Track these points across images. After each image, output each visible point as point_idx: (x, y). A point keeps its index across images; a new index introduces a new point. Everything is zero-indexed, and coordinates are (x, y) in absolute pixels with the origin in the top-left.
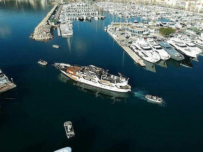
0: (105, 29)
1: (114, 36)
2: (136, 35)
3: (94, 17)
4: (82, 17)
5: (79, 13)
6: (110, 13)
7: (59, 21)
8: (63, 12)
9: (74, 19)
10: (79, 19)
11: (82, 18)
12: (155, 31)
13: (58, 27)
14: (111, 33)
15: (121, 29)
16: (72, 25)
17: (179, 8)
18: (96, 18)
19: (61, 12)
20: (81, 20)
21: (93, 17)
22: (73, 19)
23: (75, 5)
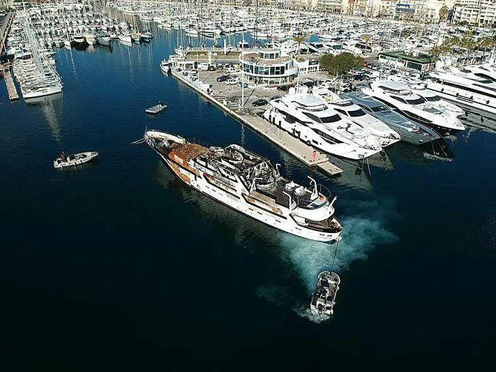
0: (166, 69)
1: (202, 87)
2: (266, 79)
3: (119, 37)
4: (82, 38)
5: (70, 29)
6: (160, 26)
7: (9, 53)
8: (17, 28)
9: (58, 45)
10: (74, 44)
11: (82, 40)
12: (310, 66)
13: (6, 71)
14: (187, 80)
15: (215, 66)
16: (53, 62)
17: (328, 10)
18: (126, 40)
19: (13, 30)
20: (81, 46)
21: (115, 36)
22: (54, 45)
23: (52, 9)
